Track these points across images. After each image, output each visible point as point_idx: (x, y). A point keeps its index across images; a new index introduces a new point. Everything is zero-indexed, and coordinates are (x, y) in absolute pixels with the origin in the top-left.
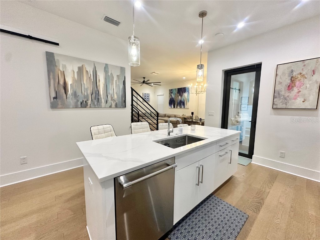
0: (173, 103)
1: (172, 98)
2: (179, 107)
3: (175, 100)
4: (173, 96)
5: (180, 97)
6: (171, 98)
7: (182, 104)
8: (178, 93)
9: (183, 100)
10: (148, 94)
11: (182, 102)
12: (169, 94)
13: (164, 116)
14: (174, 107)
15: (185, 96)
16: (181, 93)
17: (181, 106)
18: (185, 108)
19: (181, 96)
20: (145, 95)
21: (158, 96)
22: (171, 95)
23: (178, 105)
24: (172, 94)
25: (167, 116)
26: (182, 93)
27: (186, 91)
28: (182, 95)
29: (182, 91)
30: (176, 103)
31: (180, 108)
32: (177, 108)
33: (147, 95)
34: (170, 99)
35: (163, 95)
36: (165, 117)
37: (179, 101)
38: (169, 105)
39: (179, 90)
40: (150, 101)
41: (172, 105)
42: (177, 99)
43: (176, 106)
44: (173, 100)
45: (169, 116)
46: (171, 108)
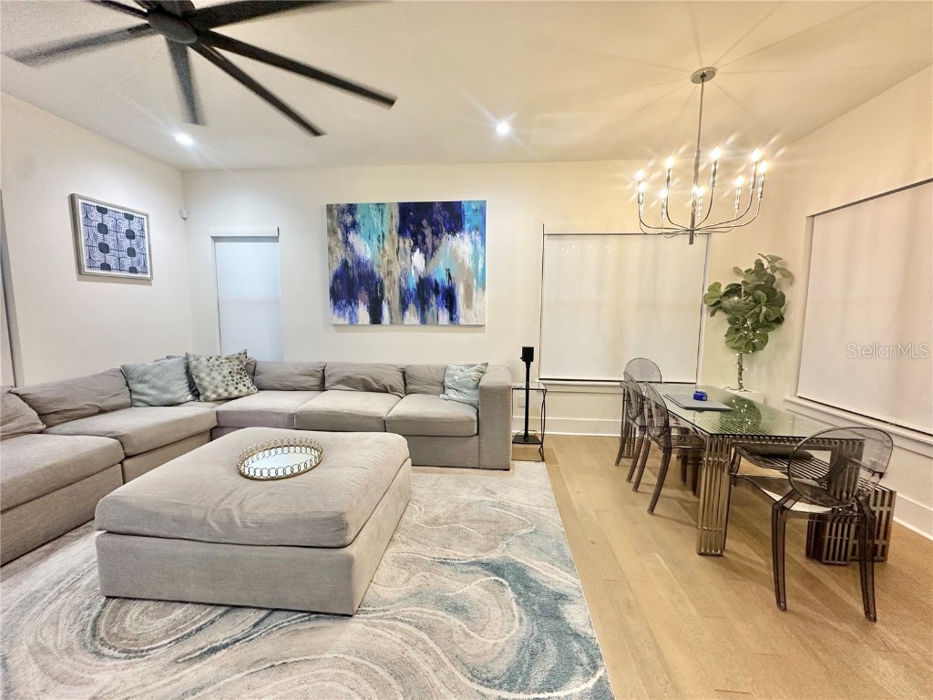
0: (363, 297)
1: (359, 263)
2: (412, 316)
3: (380, 273)
4: (364, 248)
5: (418, 258)
6: (345, 263)
7: (433, 300)
8: (402, 232)
9: (440, 276)
10: (129, 217)
11: (436, 292)
12: (332, 232)
13: (313, 381)
14: (376, 318)
15: (454, 253)
16: (428, 232)
17: (429, 315)
18: (462, 321)
19: (429, 254)
20: (97, 218)
21: (216, 239)
22: (346, 242)
23: (404, 307)
24: (352, 237)
25: (338, 382)
26: (436, 234)
27: (467, 226)
28: (435, 248)
29: (431, 224)
30: (391, 295)
31: (424, 321)
32: (397, 321)
33: (125, 225)
34: (337, 265)
35: (275, 239)
37: (413, 283)
38: (335, 304)
39: (411, 214)
40: (149, 276)
41: (357, 304)
42: (398, 267)
43: (390, 309)
44: (360, 275)
45: (363, 377)
46: (347, 322)
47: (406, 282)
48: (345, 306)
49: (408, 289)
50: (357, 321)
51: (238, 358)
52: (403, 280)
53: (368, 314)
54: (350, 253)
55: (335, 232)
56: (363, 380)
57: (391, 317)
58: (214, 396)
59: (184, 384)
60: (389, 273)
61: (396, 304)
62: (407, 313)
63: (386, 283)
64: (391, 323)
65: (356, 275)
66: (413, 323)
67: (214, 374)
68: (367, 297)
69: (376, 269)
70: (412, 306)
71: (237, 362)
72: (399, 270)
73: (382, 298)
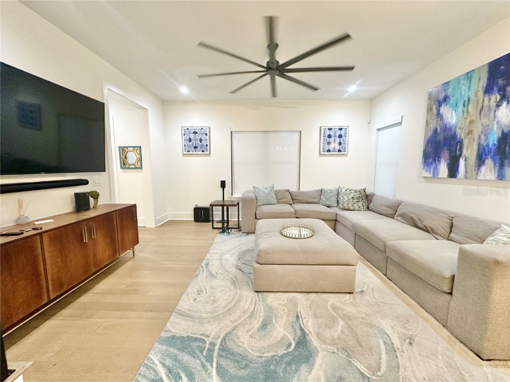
0: (445, 155)
1: (446, 128)
2: (488, 171)
3: (461, 134)
4: (451, 116)
5: (504, 111)
6: (436, 131)
8: (488, 89)
10: (341, 129)
12: (430, 109)
13: (390, 211)
14: (453, 172)
20: (328, 132)
21: (379, 130)
22: (439, 114)
23: (481, 161)
24: (444, 110)
25: (400, 215)
30: (469, 152)
31: (501, 177)
32: (471, 176)
33: (338, 133)
34: (430, 134)
35: (400, 124)
36: (392, 216)
38: (425, 162)
39: (502, 67)
40: (346, 153)
41: (439, 161)
42: (480, 125)
43: (466, 165)
44: (445, 139)
45: (412, 215)
46: (431, 175)
47: (487, 139)
48: (431, 163)
49: (488, 145)
50: (438, 175)
51: (359, 191)
52: (483, 137)
53: (447, 170)
54: (440, 122)
55: (431, 109)
56: (412, 217)
57: (466, 172)
58: (342, 207)
59: (335, 199)
60: (470, 132)
61: (473, 160)
62: (483, 169)
63: (466, 143)
64: (466, 177)
65: (442, 138)
66: (488, 178)
67: (345, 197)
68: (447, 155)
69: (458, 131)
70: (489, 162)
71: (358, 193)
72: (481, 128)
73: (460, 155)
